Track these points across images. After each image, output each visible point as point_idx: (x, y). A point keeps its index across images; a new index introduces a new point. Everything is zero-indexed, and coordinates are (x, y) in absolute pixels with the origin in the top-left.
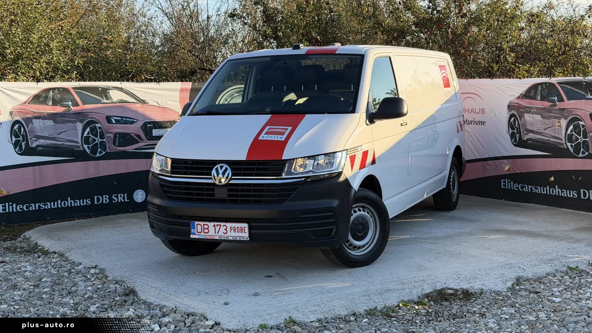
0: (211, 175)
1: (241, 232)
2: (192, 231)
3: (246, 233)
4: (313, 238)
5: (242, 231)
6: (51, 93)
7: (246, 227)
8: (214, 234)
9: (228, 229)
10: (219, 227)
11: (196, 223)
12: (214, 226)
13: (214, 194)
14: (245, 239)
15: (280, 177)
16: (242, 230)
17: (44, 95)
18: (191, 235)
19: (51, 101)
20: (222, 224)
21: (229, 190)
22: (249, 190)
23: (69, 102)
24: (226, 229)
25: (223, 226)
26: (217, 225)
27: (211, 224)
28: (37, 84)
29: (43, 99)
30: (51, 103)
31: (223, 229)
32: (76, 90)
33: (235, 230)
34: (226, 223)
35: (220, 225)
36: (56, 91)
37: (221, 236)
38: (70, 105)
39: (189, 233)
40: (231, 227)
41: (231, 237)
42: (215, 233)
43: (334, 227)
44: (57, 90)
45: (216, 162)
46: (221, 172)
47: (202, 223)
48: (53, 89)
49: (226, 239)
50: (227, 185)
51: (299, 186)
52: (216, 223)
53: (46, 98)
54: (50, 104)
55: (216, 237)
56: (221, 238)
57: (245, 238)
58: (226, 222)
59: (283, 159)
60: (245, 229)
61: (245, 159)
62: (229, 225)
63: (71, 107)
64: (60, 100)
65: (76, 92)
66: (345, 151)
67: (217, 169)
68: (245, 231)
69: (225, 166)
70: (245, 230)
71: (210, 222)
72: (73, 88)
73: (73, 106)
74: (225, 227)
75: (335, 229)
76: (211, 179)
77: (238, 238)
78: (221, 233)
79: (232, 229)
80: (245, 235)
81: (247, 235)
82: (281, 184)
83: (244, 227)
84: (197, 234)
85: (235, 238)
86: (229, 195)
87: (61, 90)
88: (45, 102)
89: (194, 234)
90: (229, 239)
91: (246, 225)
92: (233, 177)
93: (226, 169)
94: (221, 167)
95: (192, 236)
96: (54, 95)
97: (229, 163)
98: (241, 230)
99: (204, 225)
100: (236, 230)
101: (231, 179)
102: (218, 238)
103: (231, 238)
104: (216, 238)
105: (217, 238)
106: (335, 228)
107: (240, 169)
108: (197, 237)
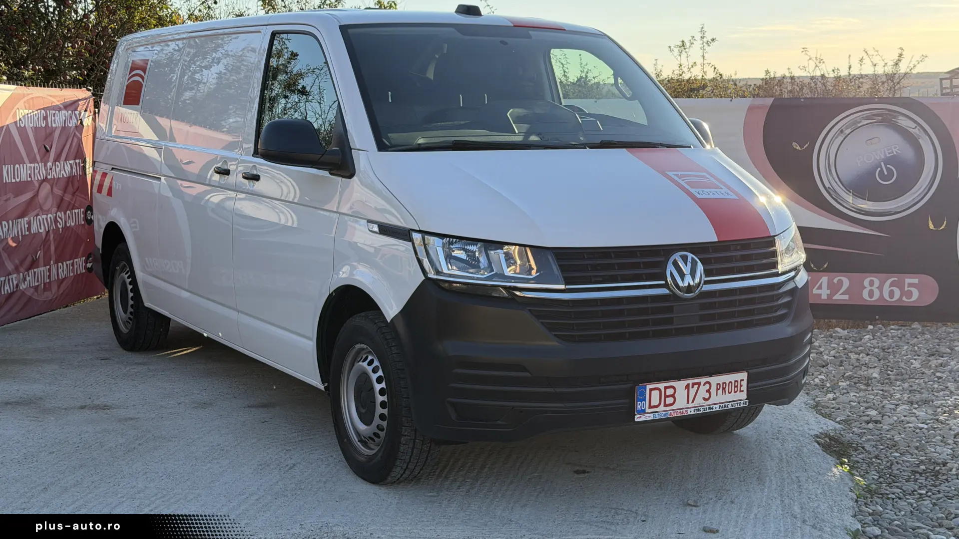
0: (665, 279)
1: (735, 392)
2: (639, 406)
3: (743, 391)
7: (743, 380)
8: (684, 405)
9: (713, 390)
10: (696, 387)
11: (649, 387)
12: (687, 387)
14: (742, 406)
16: (737, 387)
18: (636, 417)
20: (703, 380)
24: (708, 391)
25: (704, 385)
26: (693, 384)
27: (680, 385)
31: (703, 389)
33: (724, 389)
34: (711, 376)
35: (699, 384)
37: (697, 408)
39: (631, 412)
41: (717, 406)
46: (686, 270)
47: (661, 386)
49: (708, 411)
52: (691, 381)
55: (689, 410)
56: (699, 410)
57: (742, 402)
58: (711, 374)
60: (742, 383)
62: (715, 380)
67: (675, 264)
68: (742, 389)
69: (690, 256)
70: (741, 386)
74: (707, 386)
77: (730, 404)
78: (699, 401)
79: (719, 389)
81: (743, 396)
83: (741, 380)
84: (648, 410)
85: (725, 405)
89: (643, 412)
90: (714, 410)
91: (743, 376)
95: (638, 418)
98: (735, 387)
99: (666, 388)
102: (693, 413)
103: (716, 408)
104: (689, 413)
105: (691, 412)
108: (650, 417)
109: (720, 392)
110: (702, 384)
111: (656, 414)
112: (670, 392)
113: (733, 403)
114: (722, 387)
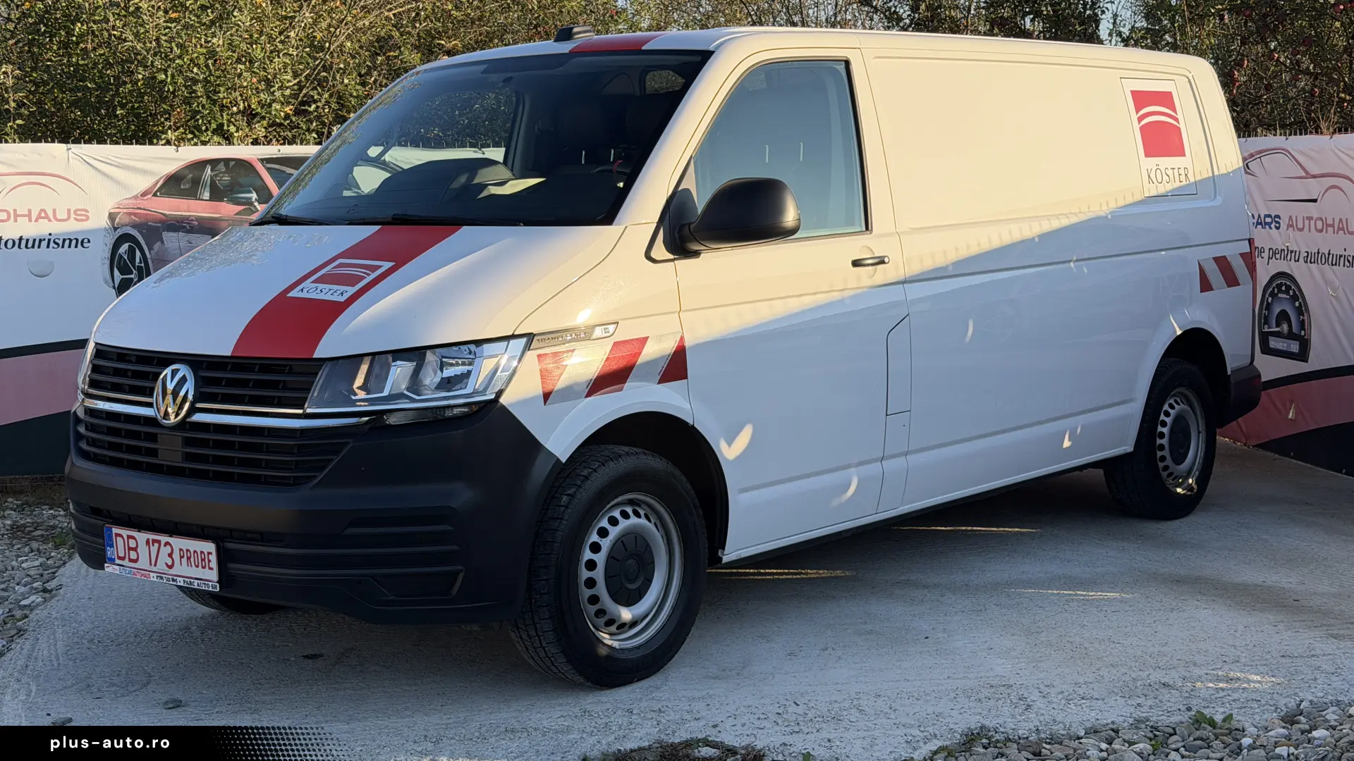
4: (392, 598)
5: (204, 563)
6: (208, 171)
9: (176, 556)
10: (156, 545)
11: (115, 530)
13: (156, 450)
14: (210, 589)
15: (300, 411)
17: (191, 176)
19: (208, 189)
20: (164, 539)
21: (188, 442)
22: (229, 445)
23: (252, 193)
24: (170, 555)
26: (154, 541)
27: (142, 537)
28: (177, 151)
29: (187, 186)
30: (207, 195)
32: (268, 165)
33: (189, 558)
35: (159, 542)
36: (221, 167)
38: (254, 200)
40: (181, 550)
41: (181, 579)
42: (151, 565)
43: (460, 567)
44: (222, 163)
45: (166, 359)
47: (125, 532)
48: (214, 163)
50: (184, 425)
51: (350, 440)
52: (152, 536)
53: (196, 182)
54: (204, 198)
57: (210, 584)
59: (315, 356)
61: (229, 354)
62: (179, 543)
63: (256, 204)
64: (228, 188)
65: (269, 169)
66: (524, 340)
69: (184, 370)
71: (139, 531)
72: (262, 160)
73: (260, 203)
74: (168, 549)
75: (461, 576)
76: (150, 405)
77: (196, 581)
79: (183, 557)
80: (209, 576)
81: (213, 575)
82: (303, 432)
85: (191, 583)
86: (189, 457)
87: (232, 163)
88: (192, 193)
92: (199, 405)
93: (183, 380)
94: (174, 373)
96: (216, 175)
97: (195, 362)
99: (129, 537)
100: (192, 559)
101: (193, 410)
106: (462, 571)
107: (216, 382)
109: (184, 560)
110: (163, 543)
111: (122, 568)
112: (132, 544)
113: (199, 582)
114: (186, 555)
